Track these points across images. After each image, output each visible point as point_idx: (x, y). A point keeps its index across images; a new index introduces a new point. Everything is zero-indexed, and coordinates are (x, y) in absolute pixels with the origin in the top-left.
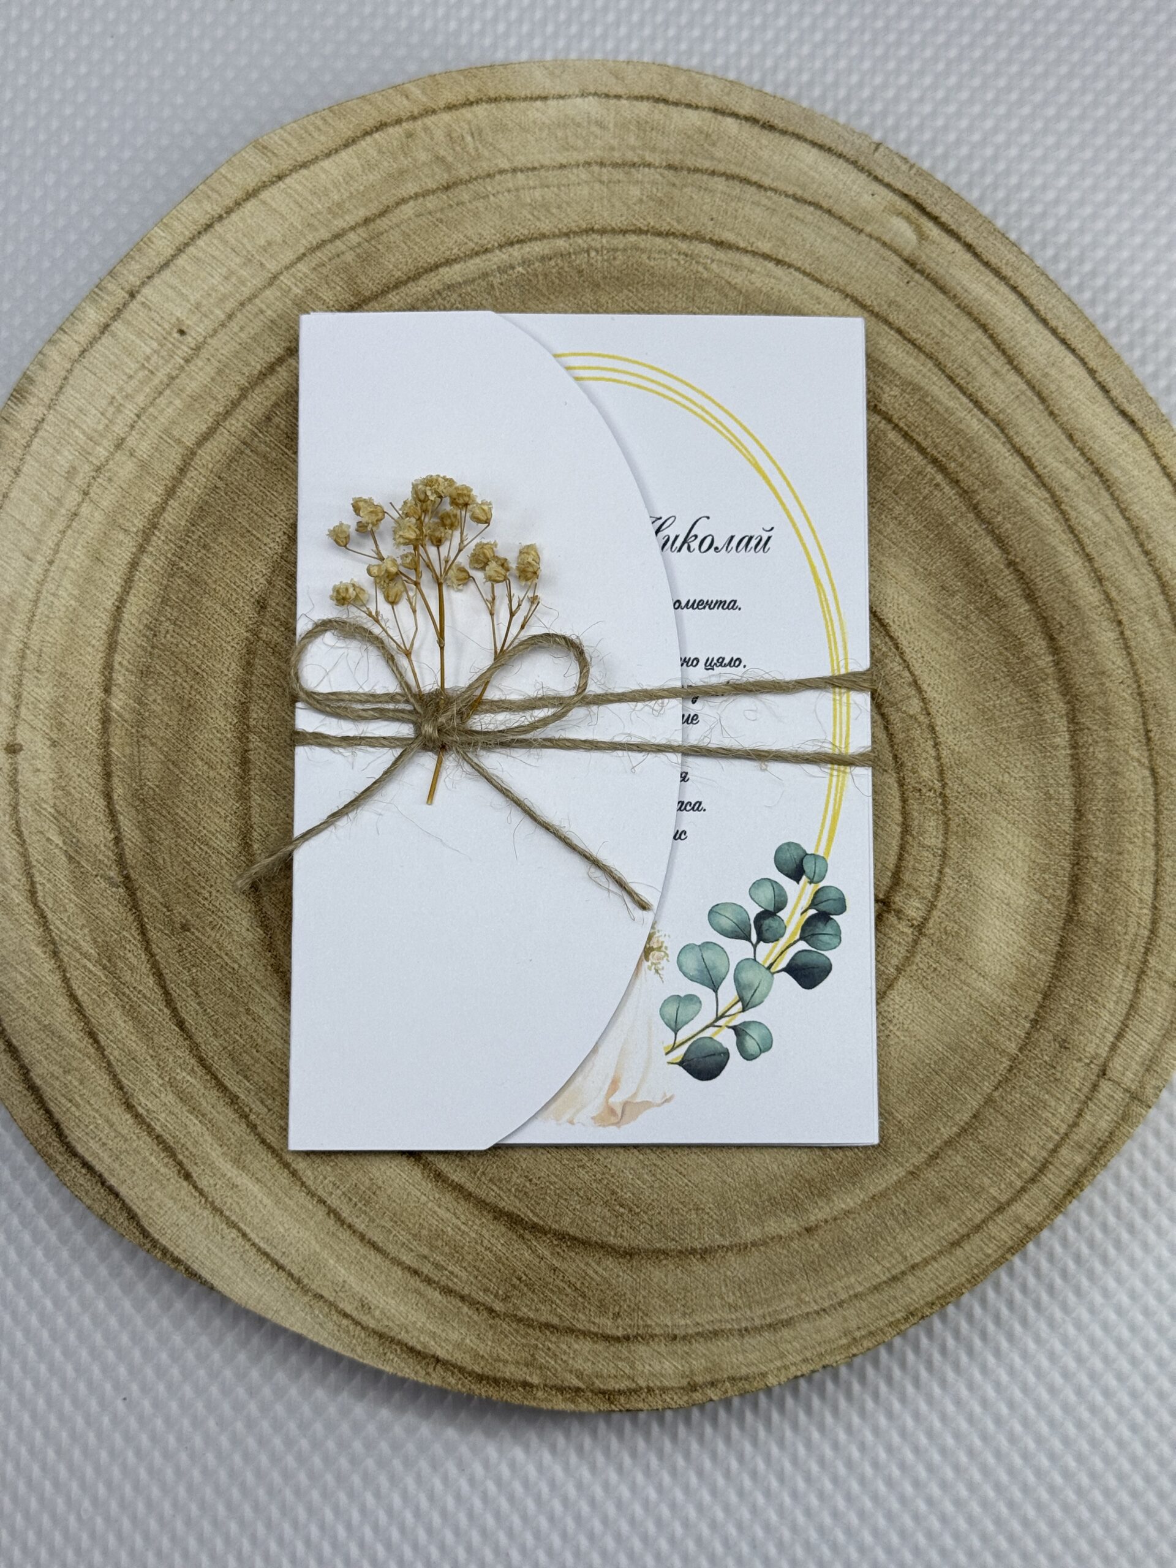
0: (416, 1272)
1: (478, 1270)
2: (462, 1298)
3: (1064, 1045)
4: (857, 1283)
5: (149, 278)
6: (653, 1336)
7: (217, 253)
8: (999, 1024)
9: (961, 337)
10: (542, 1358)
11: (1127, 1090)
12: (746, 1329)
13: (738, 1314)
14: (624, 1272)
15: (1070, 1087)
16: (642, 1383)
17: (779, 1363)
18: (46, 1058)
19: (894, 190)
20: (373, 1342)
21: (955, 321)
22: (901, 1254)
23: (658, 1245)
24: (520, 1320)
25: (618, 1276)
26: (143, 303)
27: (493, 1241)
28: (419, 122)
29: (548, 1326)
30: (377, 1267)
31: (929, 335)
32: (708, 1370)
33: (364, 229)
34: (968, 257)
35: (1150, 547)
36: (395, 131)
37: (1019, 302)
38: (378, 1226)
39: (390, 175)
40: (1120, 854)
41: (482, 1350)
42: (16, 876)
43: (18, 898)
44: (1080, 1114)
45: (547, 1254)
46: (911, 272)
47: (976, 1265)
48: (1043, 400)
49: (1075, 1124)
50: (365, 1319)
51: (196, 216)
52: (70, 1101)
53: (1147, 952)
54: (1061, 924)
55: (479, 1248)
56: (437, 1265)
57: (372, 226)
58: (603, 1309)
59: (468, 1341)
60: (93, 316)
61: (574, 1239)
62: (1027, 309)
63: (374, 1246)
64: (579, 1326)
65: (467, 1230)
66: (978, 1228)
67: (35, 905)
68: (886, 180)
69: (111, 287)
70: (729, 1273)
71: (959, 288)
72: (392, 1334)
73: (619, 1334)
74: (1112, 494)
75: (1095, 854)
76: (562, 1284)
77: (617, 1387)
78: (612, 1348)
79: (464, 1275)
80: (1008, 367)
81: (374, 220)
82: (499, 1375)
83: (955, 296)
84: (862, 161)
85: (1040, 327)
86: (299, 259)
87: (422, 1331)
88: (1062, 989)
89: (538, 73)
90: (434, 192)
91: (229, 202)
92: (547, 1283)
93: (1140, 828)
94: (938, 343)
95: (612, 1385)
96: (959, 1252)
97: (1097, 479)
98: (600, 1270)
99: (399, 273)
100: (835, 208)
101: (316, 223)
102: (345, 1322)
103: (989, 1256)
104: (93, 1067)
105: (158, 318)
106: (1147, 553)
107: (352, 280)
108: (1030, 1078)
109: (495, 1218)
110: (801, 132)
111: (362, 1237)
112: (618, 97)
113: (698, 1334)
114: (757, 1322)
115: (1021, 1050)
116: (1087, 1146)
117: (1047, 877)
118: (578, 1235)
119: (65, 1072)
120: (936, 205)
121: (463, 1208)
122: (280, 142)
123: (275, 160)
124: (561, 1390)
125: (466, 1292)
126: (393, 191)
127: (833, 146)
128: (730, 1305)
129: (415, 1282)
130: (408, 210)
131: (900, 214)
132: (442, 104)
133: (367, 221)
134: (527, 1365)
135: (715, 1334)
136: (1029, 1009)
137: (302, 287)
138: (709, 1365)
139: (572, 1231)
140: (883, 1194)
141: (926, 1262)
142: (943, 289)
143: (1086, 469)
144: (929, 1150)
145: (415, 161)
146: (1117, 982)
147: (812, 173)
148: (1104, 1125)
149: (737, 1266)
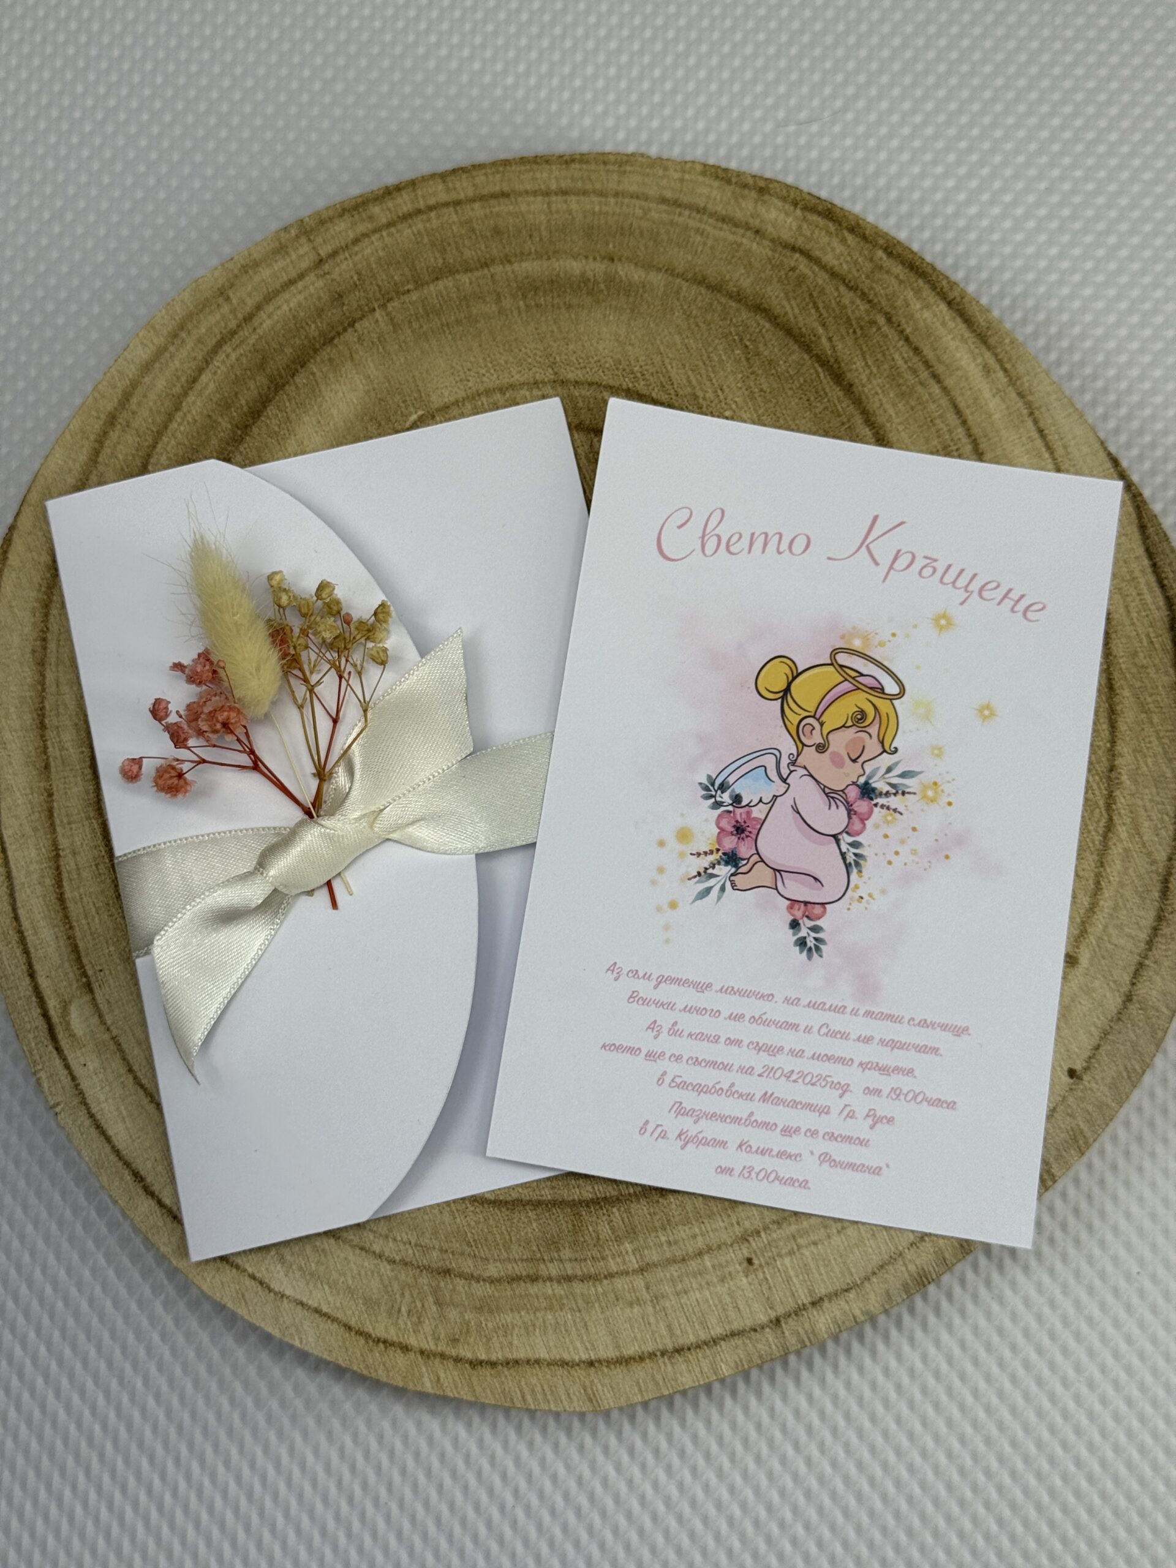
0: (935, 377)
1: (884, 355)
2: (907, 339)
3: (338, 297)
4: (594, 204)
5: (755, 1330)
6: (773, 241)
7: (683, 1320)
8: (379, 338)
9: (85, 900)
10: (868, 266)
11: (309, 240)
12: (698, 212)
13: (698, 225)
14: (770, 297)
15: (351, 265)
16: (799, 212)
17: (687, 177)
18: (1157, 687)
19: (64, 1059)
20: (992, 341)
21: (82, 916)
22: (549, 207)
23: (734, 304)
24: (870, 302)
25: (777, 297)
26: (771, 1308)
27: (861, 370)
28: (439, 1349)
29: (851, 288)
30: (962, 394)
31: (112, 915)
32: (744, 197)
33: (540, 1273)
34: (37, 967)
35: (38, 643)
36: (467, 1353)
37: (19, 905)
38: (948, 425)
39: (491, 1311)
40: (209, 416)
41: (910, 294)
42: (1116, 852)
43: (1122, 831)
44: (356, 241)
45: (824, 340)
46: (93, 979)
47: (498, 172)
48: (50, 811)
49: (365, 235)
50: (992, 361)
51: (684, 1367)
52: (1152, 642)
53: (233, 333)
54: (287, 387)
55: (875, 370)
56: (914, 372)
57: (531, 1272)
58: (801, 280)
59: (918, 306)
60: (822, 1321)
61: (796, 341)
62: (17, 895)
63: (958, 412)
64: (826, 276)
65: (878, 388)
66: (482, 198)
67: (1111, 819)
68: (66, 1072)
69: (792, 1341)
70: (690, 258)
71: (62, 943)
72: (974, 340)
73: (797, 255)
74: (42, 702)
75: (229, 426)
76: (824, 312)
77: (819, 219)
78: (808, 247)
79: (897, 356)
80: (61, 853)
81: (528, 1276)
82: (907, 271)
83: (69, 938)
84: (76, 1101)
85: (14, 873)
86: (610, 1276)
87: (950, 332)
88: (314, 338)
89: (311, 1339)
90: (461, 1275)
91: (648, 1363)
92: (835, 318)
93: (182, 428)
94: (108, 904)
95: (822, 222)
96: (506, 188)
97: (47, 721)
98: (788, 308)
99: (530, 1214)
100: (123, 1071)
101: (580, 1302)
102: (1008, 366)
103: (485, 174)
104: (1121, 661)
105: (764, 1287)
106: (44, 640)
107: (576, 1230)
108: (379, 286)
109: (851, 385)
110: (113, 1158)
111: (964, 422)
112: (253, 1277)
113: (736, 225)
114: (687, 212)
115: (374, 310)
116: (364, 215)
117: (277, 429)
118: (791, 343)
119: (1146, 668)
120: (37, 1028)
121: (874, 405)
122: (575, 1398)
123: (588, 1383)
124: (864, 237)
125: (901, 343)
126: (497, 1294)
127: (93, 1130)
128: (702, 234)
129: (940, 369)
130: (493, 1270)
131: (72, 1036)
132: (412, 1355)
133: (534, 1279)
134: (881, 268)
135: (723, 219)
136: (350, 336)
137: (622, 1248)
138: (740, 200)
139: (796, 347)
140: (539, 256)
141: (535, 193)
142: (75, 949)
143: (50, 734)
144: (486, 271)
145: (461, 1313)
146: (268, 323)
147: (125, 1113)
148: (341, 226)
149: (681, 259)
